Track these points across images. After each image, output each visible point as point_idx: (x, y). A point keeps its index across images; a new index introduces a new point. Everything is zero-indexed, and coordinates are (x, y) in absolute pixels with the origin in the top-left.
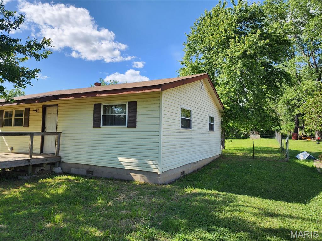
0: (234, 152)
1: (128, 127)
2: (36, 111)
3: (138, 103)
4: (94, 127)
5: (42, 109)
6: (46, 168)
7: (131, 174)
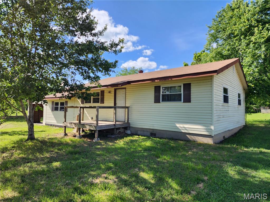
0: (254, 123)
1: (184, 102)
2: (110, 92)
3: (192, 85)
4: (155, 103)
5: (114, 91)
6: (122, 130)
7: (187, 136)
